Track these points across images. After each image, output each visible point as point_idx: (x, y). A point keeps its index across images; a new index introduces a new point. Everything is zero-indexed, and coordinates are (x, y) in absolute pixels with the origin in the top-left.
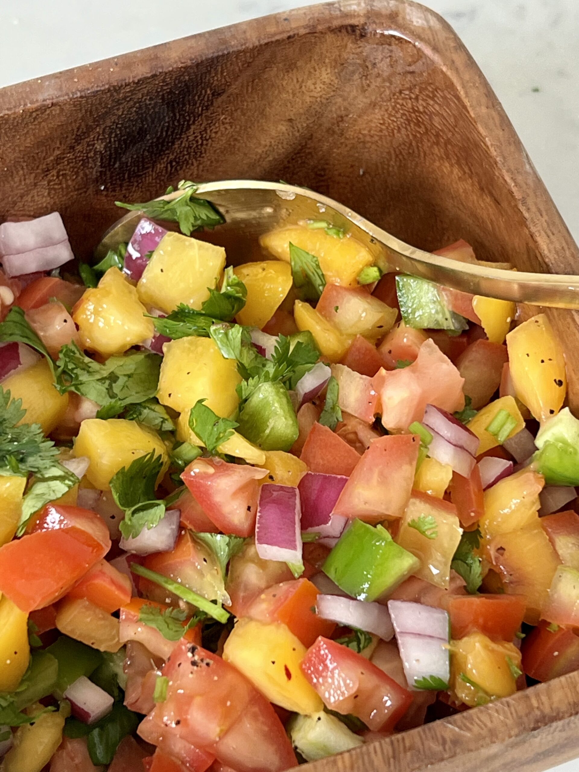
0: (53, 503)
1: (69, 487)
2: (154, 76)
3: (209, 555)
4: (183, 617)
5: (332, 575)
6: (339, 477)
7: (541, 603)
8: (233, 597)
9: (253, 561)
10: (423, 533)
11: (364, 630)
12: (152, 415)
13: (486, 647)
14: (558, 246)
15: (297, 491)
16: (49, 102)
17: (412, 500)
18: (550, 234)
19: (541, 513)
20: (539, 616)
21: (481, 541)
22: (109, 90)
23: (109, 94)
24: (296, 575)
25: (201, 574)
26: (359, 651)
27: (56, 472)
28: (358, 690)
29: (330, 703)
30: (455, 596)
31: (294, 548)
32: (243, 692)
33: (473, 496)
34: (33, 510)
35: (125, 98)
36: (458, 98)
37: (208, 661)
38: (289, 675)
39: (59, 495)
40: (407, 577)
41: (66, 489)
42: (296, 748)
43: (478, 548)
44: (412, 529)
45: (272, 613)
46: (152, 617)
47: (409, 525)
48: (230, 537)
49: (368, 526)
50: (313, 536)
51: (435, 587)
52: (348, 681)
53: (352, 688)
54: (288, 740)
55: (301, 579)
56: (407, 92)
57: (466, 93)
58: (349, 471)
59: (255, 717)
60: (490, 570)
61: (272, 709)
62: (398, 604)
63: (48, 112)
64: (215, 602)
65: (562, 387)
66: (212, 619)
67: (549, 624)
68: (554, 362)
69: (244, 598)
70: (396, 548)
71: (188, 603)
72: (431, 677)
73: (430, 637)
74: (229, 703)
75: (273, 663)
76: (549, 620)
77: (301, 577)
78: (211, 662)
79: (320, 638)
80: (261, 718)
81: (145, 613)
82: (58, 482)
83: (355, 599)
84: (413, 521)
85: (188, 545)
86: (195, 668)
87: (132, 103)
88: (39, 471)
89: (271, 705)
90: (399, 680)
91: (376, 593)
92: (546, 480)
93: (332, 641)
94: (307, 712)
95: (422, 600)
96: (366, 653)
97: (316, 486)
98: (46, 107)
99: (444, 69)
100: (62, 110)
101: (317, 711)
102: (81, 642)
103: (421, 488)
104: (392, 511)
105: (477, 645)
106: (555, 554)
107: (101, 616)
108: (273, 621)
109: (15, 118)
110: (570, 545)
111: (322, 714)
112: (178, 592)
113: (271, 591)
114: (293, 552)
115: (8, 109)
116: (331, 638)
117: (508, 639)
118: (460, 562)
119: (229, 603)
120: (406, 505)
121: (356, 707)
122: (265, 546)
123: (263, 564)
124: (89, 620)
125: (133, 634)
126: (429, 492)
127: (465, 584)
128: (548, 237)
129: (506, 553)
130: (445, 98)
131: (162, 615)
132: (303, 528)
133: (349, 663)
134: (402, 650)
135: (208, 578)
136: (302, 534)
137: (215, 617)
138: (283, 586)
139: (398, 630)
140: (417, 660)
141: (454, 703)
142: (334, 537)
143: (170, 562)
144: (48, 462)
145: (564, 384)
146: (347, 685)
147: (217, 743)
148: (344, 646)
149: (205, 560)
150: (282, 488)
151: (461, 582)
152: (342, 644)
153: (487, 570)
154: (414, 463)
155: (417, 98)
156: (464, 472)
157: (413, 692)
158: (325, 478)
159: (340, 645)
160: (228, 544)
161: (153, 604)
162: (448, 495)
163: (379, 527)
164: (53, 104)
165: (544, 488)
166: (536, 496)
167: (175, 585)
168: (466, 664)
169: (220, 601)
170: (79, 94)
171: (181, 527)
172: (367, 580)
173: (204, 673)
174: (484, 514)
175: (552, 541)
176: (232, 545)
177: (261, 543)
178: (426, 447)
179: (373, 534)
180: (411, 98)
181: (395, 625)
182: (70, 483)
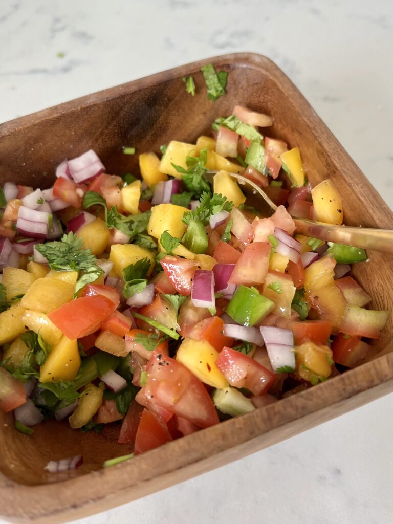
0: (91, 284)
1: (99, 276)
2: (140, 90)
3: (170, 305)
4: (157, 337)
5: (230, 314)
6: (231, 264)
7: (339, 324)
8: (181, 326)
9: (191, 308)
10: (275, 291)
11: (248, 341)
12: (146, 241)
13: (314, 349)
14: (333, 147)
15: (213, 273)
16: (92, 104)
17: (269, 274)
18: (329, 142)
19: (335, 278)
20: (338, 331)
21: (305, 294)
22: (119, 97)
23: (120, 100)
24: (212, 314)
25: (165, 315)
26: (247, 353)
27: (93, 269)
28: (247, 375)
29: (232, 383)
30: (295, 323)
31: (211, 300)
32: (187, 378)
33: (300, 272)
34: (81, 287)
35: (128, 102)
36: (278, 89)
37: (168, 362)
38: (209, 368)
39: (94, 280)
40: (269, 313)
41: (97, 277)
42: (216, 407)
43: (304, 297)
44: (269, 289)
45: (200, 335)
46: (141, 338)
47: (268, 287)
48: (179, 296)
49: (247, 287)
50: (220, 295)
51: (284, 318)
52: (241, 371)
53: (243, 374)
54: (212, 402)
55: (215, 317)
56: (255, 94)
57: (283, 86)
58: (236, 262)
59: (194, 391)
60: (312, 308)
61: (203, 386)
62: (265, 328)
63: (92, 109)
64: (172, 329)
65: (341, 213)
66: (171, 338)
67: (344, 334)
68: (337, 201)
69: (186, 327)
70: (261, 298)
71: (160, 331)
72: (286, 366)
73: (284, 345)
74: (179, 384)
75: (201, 362)
76: (344, 333)
77: (215, 315)
78: (170, 363)
79: (225, 348)
80: (197, 391)
81: (138, 337)
82: (93, 274)
83: (243, 325)
84: (270, 285)
85: (159, 301)
86: (161, 366)
87: (131, 105)
88: (86, 269)
89: (202, 384)
90: (268, 368)
91: (254, 322)
92: (337, 261)
93: (231, 349)
94: (221, 388)
95: (278, 325)
96: (250, 354)
97: (220, 270)
98: (92, 106)
99: (271, 78)
100: (99, 108)
101: (226, 387)
102: (107, 353)
103: (273, 268)
104: (258, 280)
105: (310, 348)
106: (344, 299)
107: (116, 339)
108: (201, 339)
109: (77, 112)
110: (351, 293)
111: (228, 389)
112: (154, 325)
113: (200, 323)
114: (210, 302)
115: (74, 108)
116: (231, 347)
117: (324, 344)
118: (295, 305)
119: (179, 329)
120: (265, 277)
121: (246, 383)
122: (196, 300)
123: (196, 309)
124: (110, 341)
125: (132, 347)
126: (277, 270)
127: (299, 316)
128: (328, 143)
129: (319, 299)
130: (272, 92)
131: (146, 338)
132: (216, 291)
133: (241, 361)
134: (269, 353)
135: (168, 317)
136: (215, 293)
137: (172, 337)
138: (206, 321)
139: (266, 342)
140: (278, 358)
141: (298, 378)
142: (231, 295)
143: (151, 310)
144: (90, 265)
145: (342, 211)
146: (240, 373)
147: (173, 406)
148: (238, 351)
149: (167, 308)
150: (205, 271)
151: (296, 315)
152: (237, 350)
153: (310, 308)
154: (269, 256)
155: (260, 96)
156: (295, 260)
157: (276, 374)
158: (224, 265)
159: (236, 351)
160: (178, 300)
161: (143, 331)
162: (286, 272)
163: (252, 287)
164: (94, 105)
165: (336, 265)
166: (333, 269)
167: (153, 322)
168: (304, 358)
169: (175, 329)
170: (106, 100)
171: (156, 292)
172: (248, 315)
173: (166, 369)
174: (306, 280)
175: (342, 292)
176: (180, 300)
177: (194, 299)
178: (275, 248)
179: (250, 291)
180: (257, 97)
181: (264, 339)
182: (99, 274)
